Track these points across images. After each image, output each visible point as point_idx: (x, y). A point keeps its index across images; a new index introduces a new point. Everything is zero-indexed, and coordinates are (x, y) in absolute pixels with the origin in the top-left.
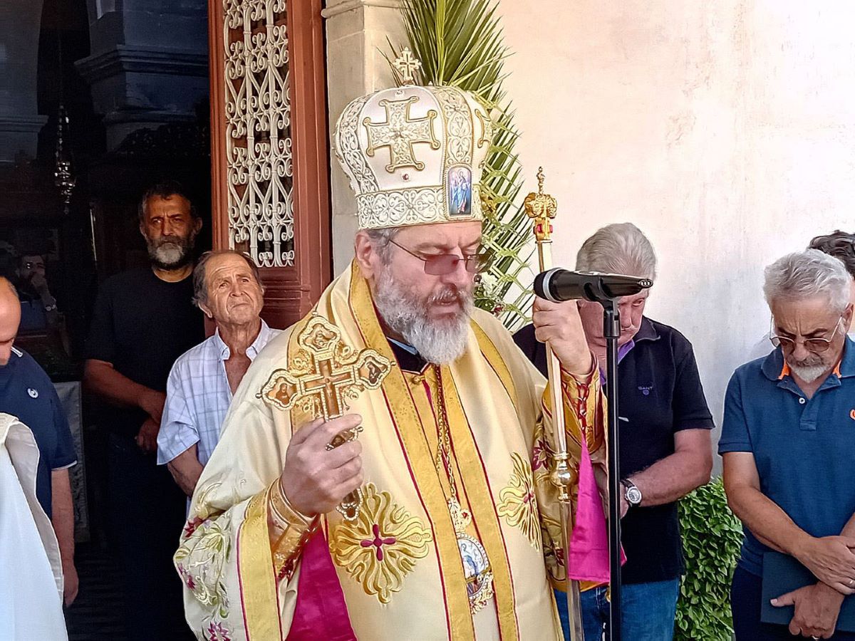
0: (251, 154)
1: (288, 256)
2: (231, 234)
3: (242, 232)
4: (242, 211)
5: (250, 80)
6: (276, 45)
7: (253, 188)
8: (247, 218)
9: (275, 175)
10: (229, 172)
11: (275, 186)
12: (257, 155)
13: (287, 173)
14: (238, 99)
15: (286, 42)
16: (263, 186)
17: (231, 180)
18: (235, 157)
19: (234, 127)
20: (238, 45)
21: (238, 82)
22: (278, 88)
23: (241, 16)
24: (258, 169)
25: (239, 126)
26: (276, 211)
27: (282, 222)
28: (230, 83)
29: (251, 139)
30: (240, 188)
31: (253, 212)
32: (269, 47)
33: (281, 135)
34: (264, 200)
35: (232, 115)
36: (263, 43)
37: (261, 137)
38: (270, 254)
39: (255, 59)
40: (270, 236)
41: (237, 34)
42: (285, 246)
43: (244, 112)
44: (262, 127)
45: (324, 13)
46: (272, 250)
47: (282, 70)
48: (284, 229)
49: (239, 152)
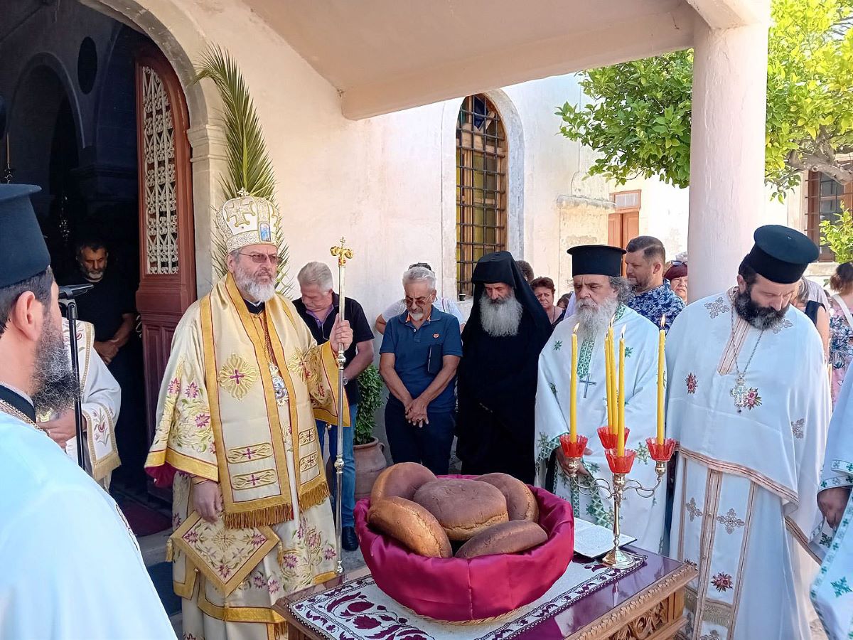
0: (158, 222)
1: (176, 269)
2: (148, 258)
3: (153, 258)
4: (153, 248)
5: (157, 188)
6: (170, 173)
7: (159, 238)
8: (156, 251)
9: (169, 231)
10: (148, 230)
11: (169, 237)
12: (161, 222)
13: (175, 231)
14: (152, 196)
15: (174, 172)
16: (164, 236)
17: (148, 234)
18: (150, 223)
19: (150, 209)
20: (151, 172)
21: (152, 188)
22: (170, 192)
23: (153, 158)
24: (161, 228)
25: (152, 208)
26: (170, 248)
27: (172, 253)
28: (148, 189)
29: (158, 215)
30: (153, 237)
31: (159, 249)
32: (166, 174)
33: (172, 213)
34: (164, 243)
35: (149, 203)
36: (164, 171)
37: (163, 214)
38: (167, 268)
39: (160, 178)
40: (167, 260)
41: (151, 166)
42: (174, 264)
43: (155, 202)
44: (163, 209)
45: (191, 160)
46: (168, 266)
47: (173, 184)
48: (173, 257)
49: (152, 220)
